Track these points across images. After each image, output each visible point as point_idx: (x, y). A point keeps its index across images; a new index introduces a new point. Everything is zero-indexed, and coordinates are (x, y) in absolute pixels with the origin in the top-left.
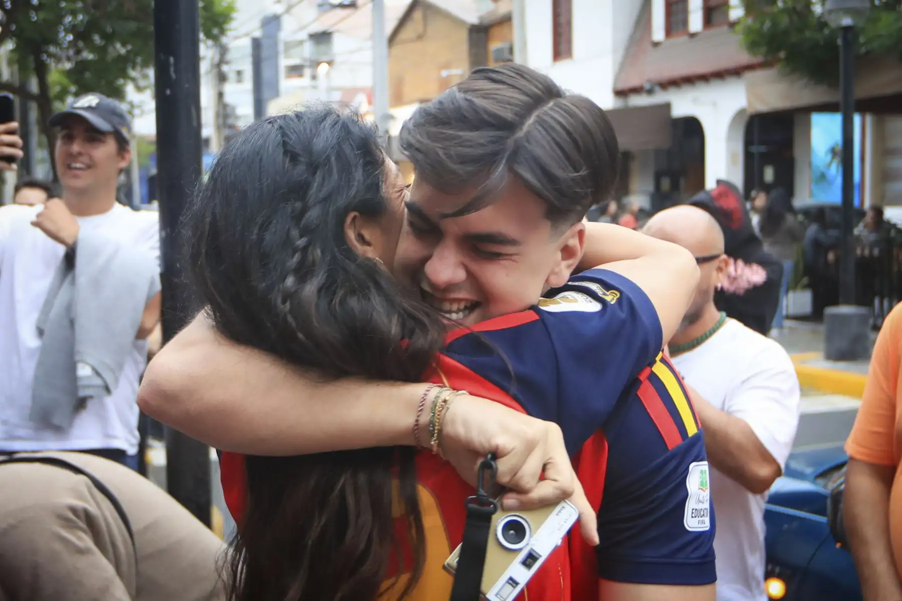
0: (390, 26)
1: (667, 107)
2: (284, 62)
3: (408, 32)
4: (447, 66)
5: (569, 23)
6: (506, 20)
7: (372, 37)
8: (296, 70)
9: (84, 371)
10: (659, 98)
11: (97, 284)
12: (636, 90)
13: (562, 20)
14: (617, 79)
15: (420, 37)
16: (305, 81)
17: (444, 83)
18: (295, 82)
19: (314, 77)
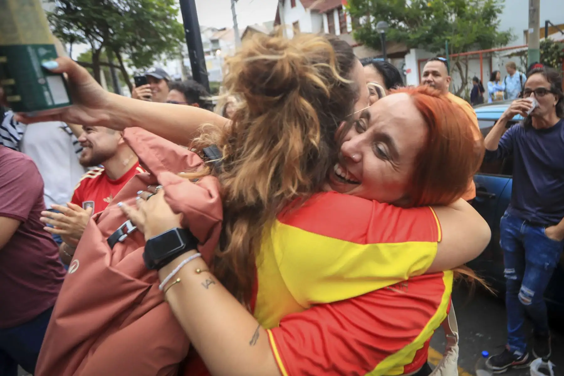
16: (212, 57)
19: (215, 55)
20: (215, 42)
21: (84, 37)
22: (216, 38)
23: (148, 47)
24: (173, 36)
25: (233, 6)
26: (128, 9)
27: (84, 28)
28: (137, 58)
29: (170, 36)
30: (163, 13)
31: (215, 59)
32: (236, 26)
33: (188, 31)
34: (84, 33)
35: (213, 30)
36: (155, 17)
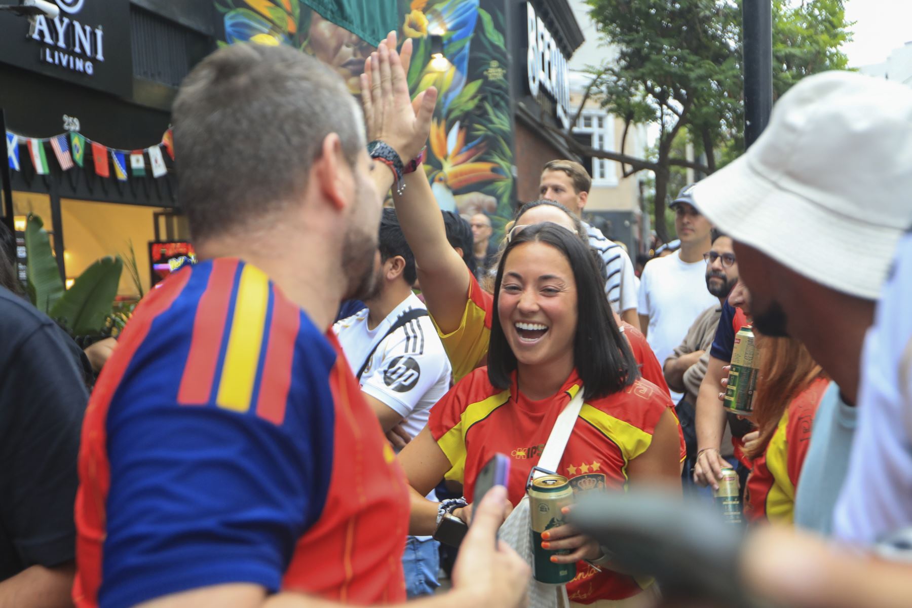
21: (655, 107)
33: (748, 123)
34: (656, 100)
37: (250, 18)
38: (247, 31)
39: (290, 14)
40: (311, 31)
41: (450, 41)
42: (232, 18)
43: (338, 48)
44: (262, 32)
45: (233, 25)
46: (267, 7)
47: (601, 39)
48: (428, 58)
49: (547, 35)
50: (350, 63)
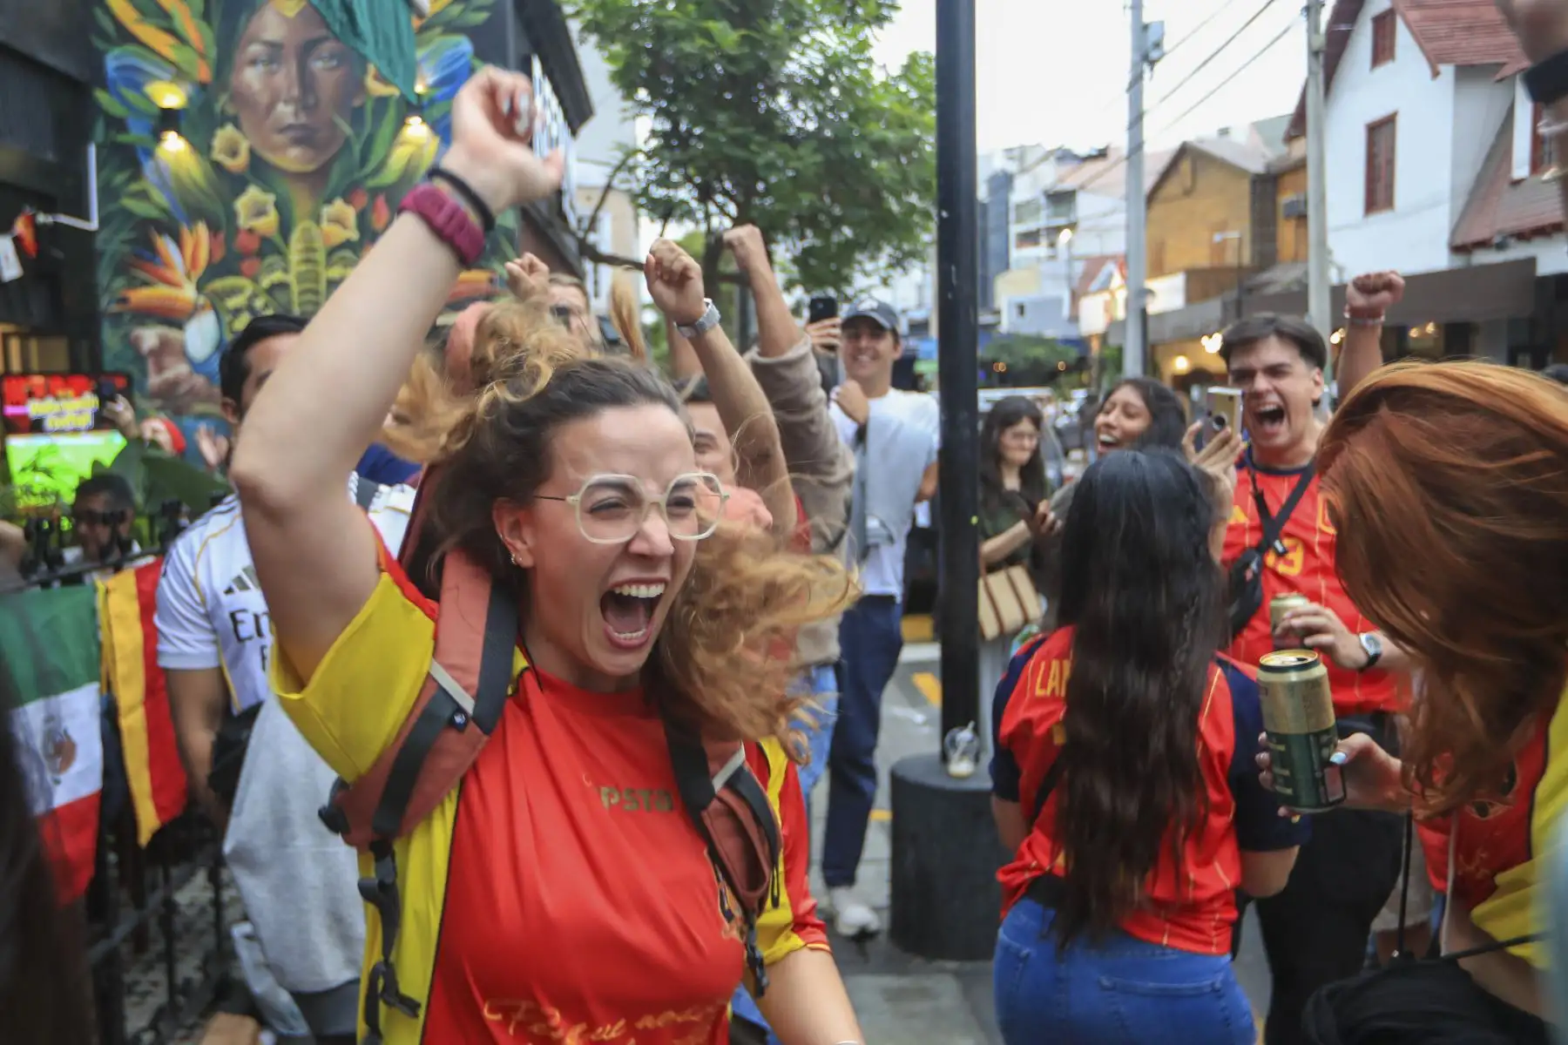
0: (1149, 181)
1: (1531, 262)
2: (1015, 229)
3: (1172, 187)
4: (1222, 227)
5: (1391, 162)
6: (1300, 166)
7: (1127, 198)
8: (1030, 238)
9: (873, 524)
10: (1517, 252)
11: (885, 453)
12: (1483, 244)
13: (1381, 160)
14: (1454, 233)
15: (1188, 193)
16: (1042, 250)
17: (1220, 248)
18: (1030, 252)
19: (1052, 245)
20: (1061, 199)
21: (694, 204)
22: (1068, 185)
23: (847, 231)
24: (921, 198)
25: (1136, 81)
26: (811, 126)
27: (698, 180)
28: (813, 262)
29: (913, 198)
30: (904, 133)
31: (1052, 258)
32: (1136, 147)
33: (944, 214)
34: (695, 193)
35: (1064, 156)
36: (880, 148)
37: (144, 58)
38: (139, 78)
39: (202, 56)
40: (233, 81)
41: (432, 102)
42: (116, 58)
43: (271, 107)
44: (159, 79)
45: (120, 69)
46: (171, 46)
47: (625, 110)
48: (401, 123)
49: (554, 102)
50: (290, 127)
